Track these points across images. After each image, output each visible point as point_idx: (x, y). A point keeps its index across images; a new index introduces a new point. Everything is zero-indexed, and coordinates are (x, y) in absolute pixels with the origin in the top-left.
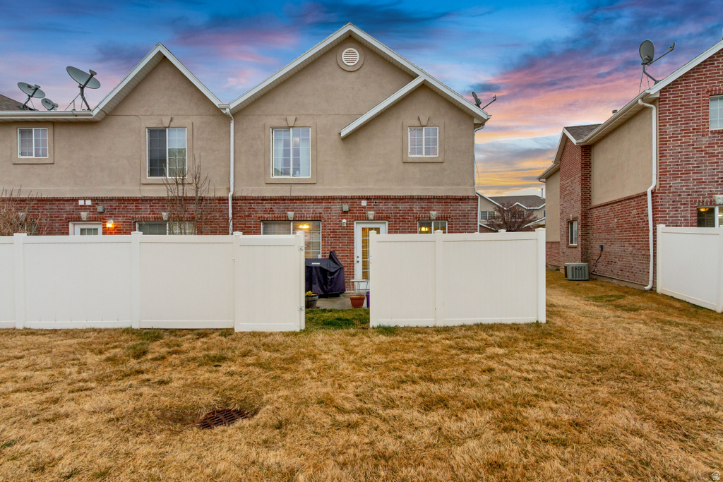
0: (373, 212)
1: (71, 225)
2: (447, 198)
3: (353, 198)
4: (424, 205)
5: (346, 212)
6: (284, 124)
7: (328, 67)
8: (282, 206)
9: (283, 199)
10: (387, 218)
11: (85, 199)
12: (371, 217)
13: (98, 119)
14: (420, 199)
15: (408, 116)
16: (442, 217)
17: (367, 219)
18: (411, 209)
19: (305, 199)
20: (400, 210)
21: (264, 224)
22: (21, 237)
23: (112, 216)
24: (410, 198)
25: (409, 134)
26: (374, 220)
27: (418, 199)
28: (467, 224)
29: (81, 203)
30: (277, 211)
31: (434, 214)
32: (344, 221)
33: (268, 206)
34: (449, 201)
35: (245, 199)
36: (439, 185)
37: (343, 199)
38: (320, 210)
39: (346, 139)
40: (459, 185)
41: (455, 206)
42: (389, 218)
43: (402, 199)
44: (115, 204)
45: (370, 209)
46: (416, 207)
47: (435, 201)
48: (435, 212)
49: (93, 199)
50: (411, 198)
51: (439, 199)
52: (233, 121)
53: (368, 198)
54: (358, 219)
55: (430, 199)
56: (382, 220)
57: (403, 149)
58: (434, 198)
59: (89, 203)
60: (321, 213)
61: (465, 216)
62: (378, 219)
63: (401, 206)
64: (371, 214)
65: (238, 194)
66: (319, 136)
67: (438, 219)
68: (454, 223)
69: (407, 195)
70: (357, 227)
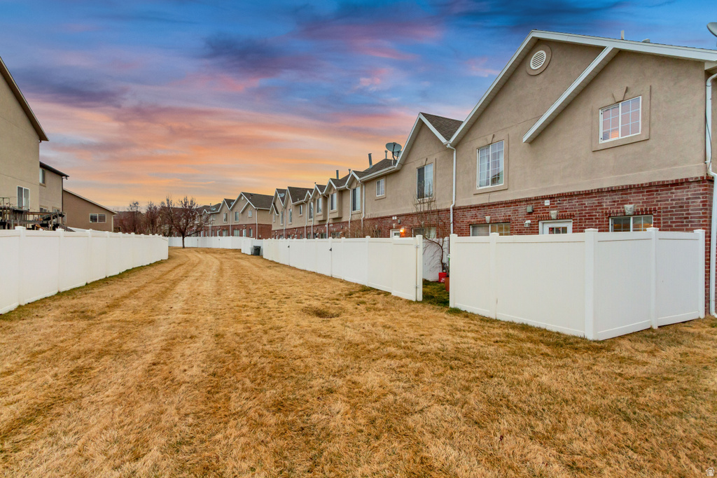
0: (556, 211)
1: (391, 231)
2: (651, 185)
3: (536, 199)
4: (616, 198)
5: (530, 213)
6: (485, 143)
8: (482, 211)
9: (483, 206)
10: (571, 216)
11: (395, 216)
12: (554, 216)
13: (399, 169)
14: (611, 191)
15: (600, 97)
16: (642, 211)
17: (549, 218)
18: (600, 204)
19: (498, 204)
20: (586, 207)
21: (473, 227)
22: (368, 237)
23: (404, 225)
24: (598, 192)
25: (601, 117)
26: (557, 219)
27: (608, 191)
28: (687, 218)
29: (393, 218)
30: (479, 216)
31: (629, 208)
32: (529, 221)
33: (473, 212)
34: (654, 189)
35: (460, 208)
36: (641, 170)
37: (528, 201)
38: (509, 213)
39: (533, 141)
40: (676, 164)
41: (664, 194)
42: (574, 216)
43: (588, 194)
44: (404, 218)
45: (553, 207)
46: (607, 202)
47: (633, 191)
48: (632, 206)
49: (398, 216)
50: (600, 192)
51: (639, 188)
52: (455, 152)
53: (551, 198)
54: (542, 219)
55: (625, 190)
56: (565, 219)
57: (594, 136)
58: (631, 187)
59: (396, 218)
60: (509, 216)
61: (681, 207)
62: (561, 217)
63: (587, 202)
64: (553, 213)
65: (458, 205)
66: (511, 145)
67: (636, 213)
68: (661, 218)
69: (593, 188)
70: (544, 227)
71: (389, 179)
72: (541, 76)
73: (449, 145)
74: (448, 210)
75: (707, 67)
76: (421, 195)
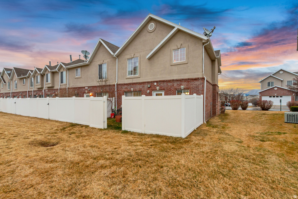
0: (158, 87)
1: (84, 94)
2: (189, 79)
3: (151, 82)
4: (178, 83)
5: (149, 88)
6: (131, 57)
7: (144, 33)
8: (130, 86)
9: (130, 84)
10: (164, 89)
11: (86, 87)
12: (158, 89)
13: (88, 64)
14: (177, 80)
15: (173, 45)
16: (186, 88)
17: (156, 90)
18: (173, 85)
19: (137, 84)
20: (169, 86)
21: (126, 93)
22: (74, 97)
23: (92, 91)
24: (173, 81)
25: (173, 53)
26: (159, 90)
27: (176, 81)
28: (198, 91)
29: (86, 88)
30: (128, 88)
31: (182, 87)
32: (149, 91)
33: (126, 86)
34: (189, 81)
35: (120, 84)
36: (185, 74)
37: (148, 82)
38: (141, 87)
39: (150, 58)
40: (195, 73)
41: (192, 83)
42: (165, 89)
43: (169, 81)
44: (92, 88)
45: (157, 86)
46: (175, 84)
47: (184, 81)
48: (183, 86)
49: (88, 87)
50: (173, 80)
51: (185, 80)
52: (117, 59)
53: (157, 82)
54: (153, 90)
55: (181, 80)
56: (162, 90)
57: (171, 60)
58: (183, 80)
59: (87, 88)
60: (141, 88)
61: (197, 87)
62: (161, 90)
63: (169, 84)
64: (158, 88)
65: (118, 83)
66: (141, 59)
67: (184, 89)
68: (192, 91)
69: (171, 79)
70: (154, 93)
71: (83, 68)
72: (153, 33)
73: (114, 55)
74: (114, 85)
75: (203, 41)
76: (101, 77)
